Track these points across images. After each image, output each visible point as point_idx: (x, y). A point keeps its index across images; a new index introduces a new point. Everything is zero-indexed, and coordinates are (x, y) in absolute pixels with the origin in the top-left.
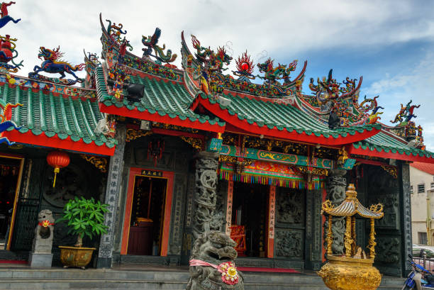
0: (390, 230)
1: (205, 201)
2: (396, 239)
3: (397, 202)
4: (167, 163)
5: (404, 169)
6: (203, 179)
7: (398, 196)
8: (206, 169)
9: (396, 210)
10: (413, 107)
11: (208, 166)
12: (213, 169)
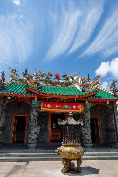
0: (111, 130)
1: (32, 123)
2: (115, 133)
3: (114, 118)
4: (26, 111)
5: (114, 105)
6: (31, 115)
7: (113, 115)
8: (32, 111)
9: (113, 121)
10: (115, 82)
11: (33, 110)
12: (35, 111)
